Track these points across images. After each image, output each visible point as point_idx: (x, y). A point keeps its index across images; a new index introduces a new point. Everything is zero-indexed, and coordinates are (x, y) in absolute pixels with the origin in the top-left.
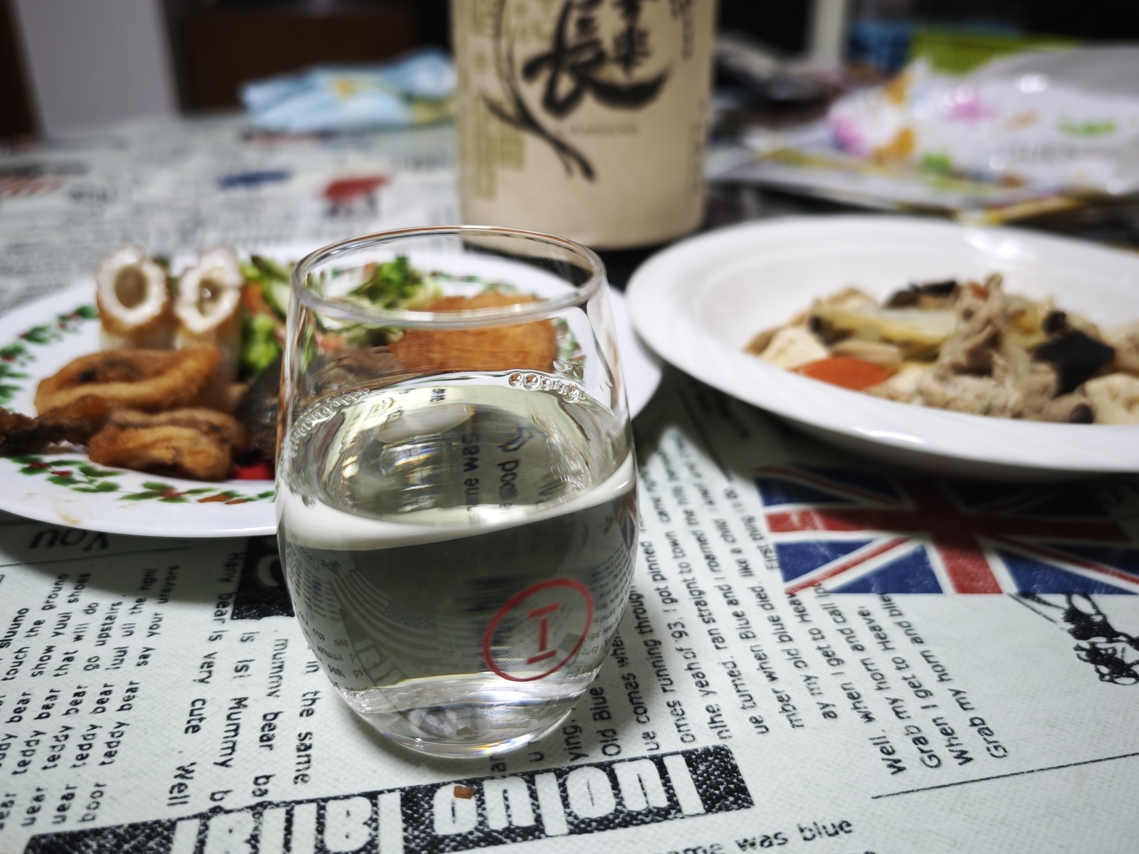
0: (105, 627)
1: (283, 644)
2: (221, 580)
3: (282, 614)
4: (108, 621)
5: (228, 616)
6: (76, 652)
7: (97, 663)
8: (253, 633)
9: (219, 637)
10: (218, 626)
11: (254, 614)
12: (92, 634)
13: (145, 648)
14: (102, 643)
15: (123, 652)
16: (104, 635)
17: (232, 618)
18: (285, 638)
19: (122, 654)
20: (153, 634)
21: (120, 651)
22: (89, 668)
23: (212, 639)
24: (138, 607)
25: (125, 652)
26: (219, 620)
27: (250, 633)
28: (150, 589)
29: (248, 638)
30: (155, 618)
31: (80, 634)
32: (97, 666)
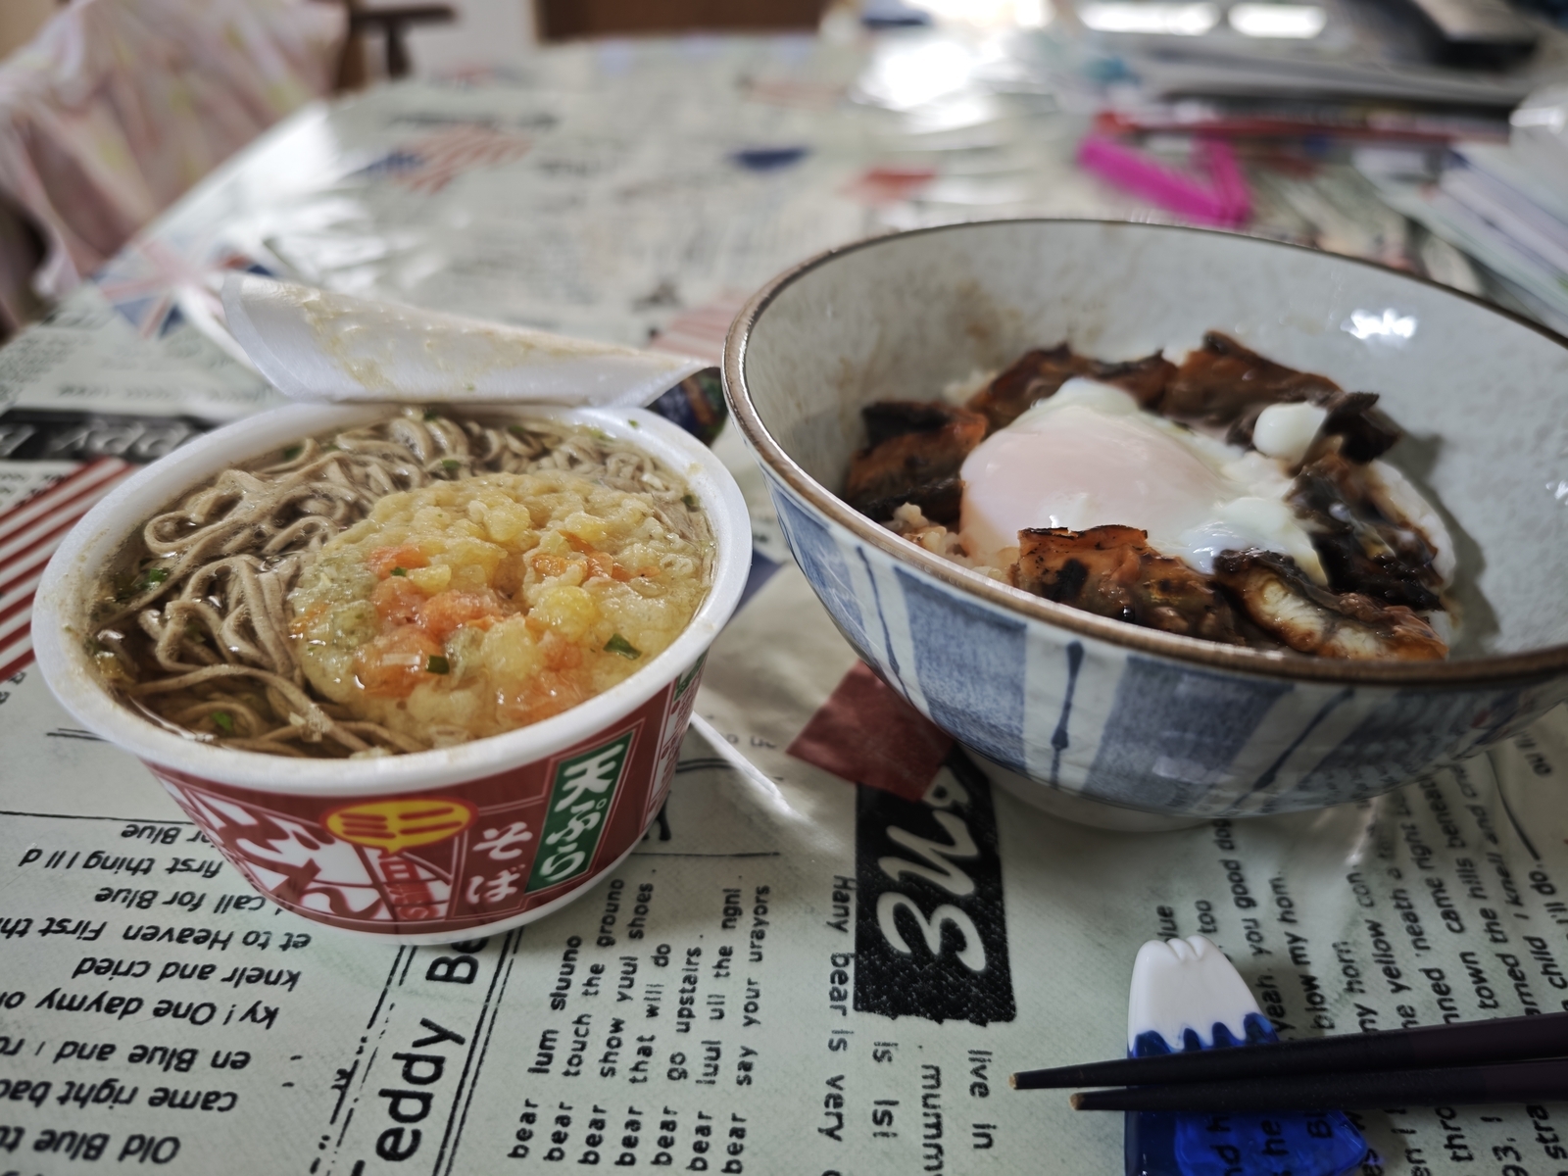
0: (686, 996)
1: (932, 1077)
2: (829, 924)
3: (925, 1016)
4: (688, 986)
5: (849, 1003)
6: (652, 1039)
7: (684, 1066)
8: (888, 1045)
9: (843, 1043)
10: (837, 1021)
11: (885, 1004)
12: (669, 1006)
13: (743, 1048)
14: (684, 1027)
15: (715, 1050)
16: (685, 1013)
17: (856, 1008)
18: (935, 1065)
19: (714, 1054)
20: (750, 1022)
21: (710, 1050)
22: (675, 1074)
23: (834, 1047)
24: (725, 964)
25: (718, 1051)
26: (836, 1007)
27: (885, 1044)
28: (734, 927)
29: (884, 1053)
30: (749, 990)
31: (654, 1003)
32: (684, 1074)
